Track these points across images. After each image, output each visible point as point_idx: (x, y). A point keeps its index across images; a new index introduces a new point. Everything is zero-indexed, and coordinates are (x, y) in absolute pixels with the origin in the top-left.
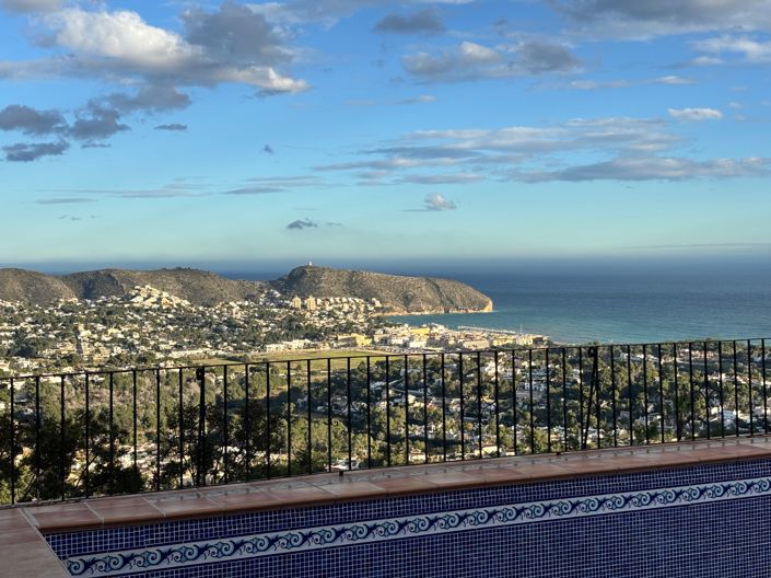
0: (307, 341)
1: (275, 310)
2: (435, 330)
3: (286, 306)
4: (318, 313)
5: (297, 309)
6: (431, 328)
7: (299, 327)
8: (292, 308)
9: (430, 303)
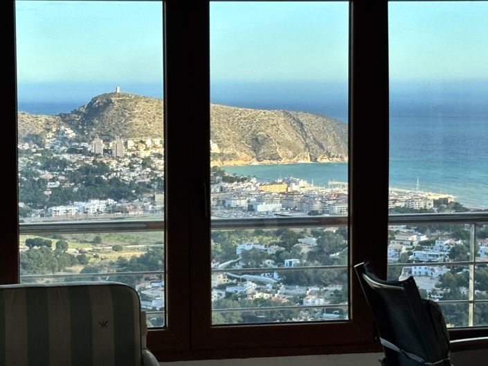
0: (111, 201)
1: (67, 156)
2: (294, 187)
3: (84, 152)
4: (127, 161)
5: (97, 155)
6: (289, 184)
7: (99, 181)
8: (91, 154)
9: (290, 148)
